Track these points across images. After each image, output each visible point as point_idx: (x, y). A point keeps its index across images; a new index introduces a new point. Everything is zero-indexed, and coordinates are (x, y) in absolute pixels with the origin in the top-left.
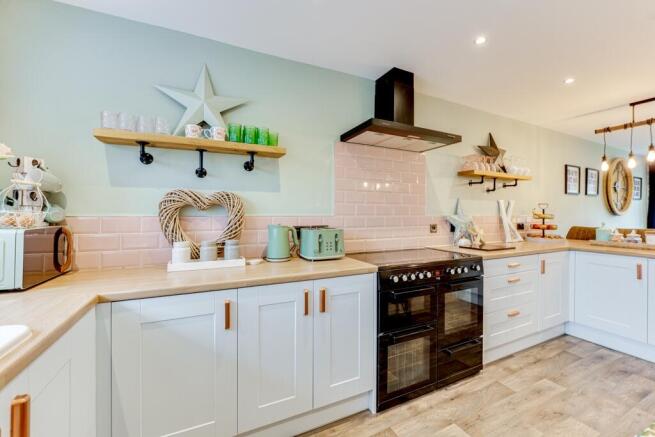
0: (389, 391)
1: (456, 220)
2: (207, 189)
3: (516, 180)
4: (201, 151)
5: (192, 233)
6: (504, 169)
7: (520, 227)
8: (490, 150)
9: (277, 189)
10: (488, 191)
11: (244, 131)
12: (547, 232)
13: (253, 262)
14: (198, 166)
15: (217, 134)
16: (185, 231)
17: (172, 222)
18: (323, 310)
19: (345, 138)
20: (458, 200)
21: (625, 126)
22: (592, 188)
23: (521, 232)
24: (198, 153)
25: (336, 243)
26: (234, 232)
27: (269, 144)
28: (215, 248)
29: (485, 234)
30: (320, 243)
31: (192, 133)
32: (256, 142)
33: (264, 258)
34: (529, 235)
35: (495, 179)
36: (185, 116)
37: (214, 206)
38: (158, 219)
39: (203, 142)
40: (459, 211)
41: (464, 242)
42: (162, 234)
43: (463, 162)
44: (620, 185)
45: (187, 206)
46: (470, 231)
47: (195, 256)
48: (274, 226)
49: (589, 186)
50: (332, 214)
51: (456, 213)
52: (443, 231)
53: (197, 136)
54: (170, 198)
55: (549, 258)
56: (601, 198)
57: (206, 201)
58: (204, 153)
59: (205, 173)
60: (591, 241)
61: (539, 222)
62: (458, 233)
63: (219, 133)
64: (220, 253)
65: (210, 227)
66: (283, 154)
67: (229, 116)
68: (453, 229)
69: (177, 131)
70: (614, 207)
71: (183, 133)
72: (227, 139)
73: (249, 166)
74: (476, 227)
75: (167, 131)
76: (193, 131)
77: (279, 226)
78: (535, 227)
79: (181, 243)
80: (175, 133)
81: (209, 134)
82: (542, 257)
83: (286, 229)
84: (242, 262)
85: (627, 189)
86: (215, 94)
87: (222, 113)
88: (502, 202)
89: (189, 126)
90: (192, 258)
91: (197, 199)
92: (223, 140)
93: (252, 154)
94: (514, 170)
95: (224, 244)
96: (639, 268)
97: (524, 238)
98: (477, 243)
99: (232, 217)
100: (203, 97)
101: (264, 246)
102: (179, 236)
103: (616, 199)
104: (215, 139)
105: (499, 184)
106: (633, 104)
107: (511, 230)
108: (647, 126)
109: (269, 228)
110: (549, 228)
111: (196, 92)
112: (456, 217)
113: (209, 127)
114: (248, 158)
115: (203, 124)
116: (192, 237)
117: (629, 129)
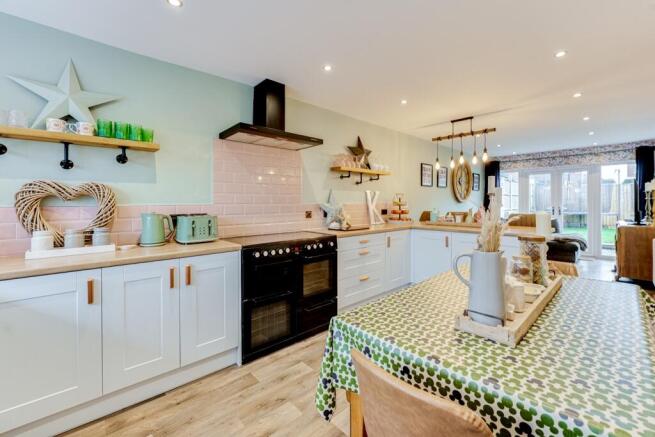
0: (253, 346)
1: (327, 207)
2: (73, 180)
3: (378, 175)
4: (67, 144)
5: (55, 223)
6: (368, 166)
7: (384, 212)
8: (358, 150)
9: (153, 180)
10: (357, 183)
11: (116, 126)
12: (402, 216)
13: (124, 247)
14: (63, 158)
15: (84, 128)
16: (47, 220)
17: (31, 213)
18: (189, 283)
19: (223, 135)
20: (331, 191)
21: (449, 137)
22: (442, 182)
23: (385, 216)
24: (63, 145)
25: (209, 228)
26: (106, 221)
27: (143, 139)
28: (82, 236)
29: (351, 218)
30: (193, 229)
31: (55, 127)
32: (129, 138)
33: (139, 244)
34: (391, 219)
35: (361, 174)
36: (46, 109)
37: (81, 196)
38: (14, 209)
39: (68, 137)
40: (331, 200)
41: (335, 225)
42: (19, 225)
43: (334, 159)
44: (464, 179)
45: (50, 197)
46: (340, 217)
47: (59, 244)
48: (147, 215)
49: (440, 180)
50: (212, 203)
51: (328, 202)
52: (317, 217)
53: (60, 131)
54: (29, 188)
55: (393, 235)
56: (449, 189)
57: (72, 192)
58: (70, 146)
59: (72, 165)
60: (427, 222)
61: (397, 208)
62: (329, 218)
63: (86, 128)
64: (88, 241)
65: (77, 217)
66: (157, 150)
67: (99, 111)
68: (325, 215)
69: (37, 123)
70: (458, 196)
71: (44, 127)
72: (96, 134)
73: (122, 159)
74: (344, 213)
75: (24, 123)
76: (56, 125)
77: (154, 214)
78: (394, 212)
79: (43, 232)
80: (34, 125)
81: (75, 129)
82: (388, 234)
83: (161, 217)
84: (112, 247)
85: (468, 182)
86: (82, 89)
87: (91, 108)
88: (368, 192)
89: (51, 120)
90: (55, 246)
91: (61, 190)
92: (91, 134)
93: (124, 148)
94: (376, 167)
95: (92, 232)
96: (447, 238)
97: (386, 221)
98: (344, 226)
99: (102, 206)
100: (68, 92)
101: (139, 233)
102: (39, 224)
103: (461, 189)
104: (82, 133)
105: (366, 179)
106: (452, 122)
107: (376, 216)
108: (459, 138)
109: (143, 216)
110: (403, 212)
111: (59, 85)
112: (327, 205)
113: (75, 121)
114: (120, 152)
115: (68, 118)
116: (56, 227)
117: (451, 140)
